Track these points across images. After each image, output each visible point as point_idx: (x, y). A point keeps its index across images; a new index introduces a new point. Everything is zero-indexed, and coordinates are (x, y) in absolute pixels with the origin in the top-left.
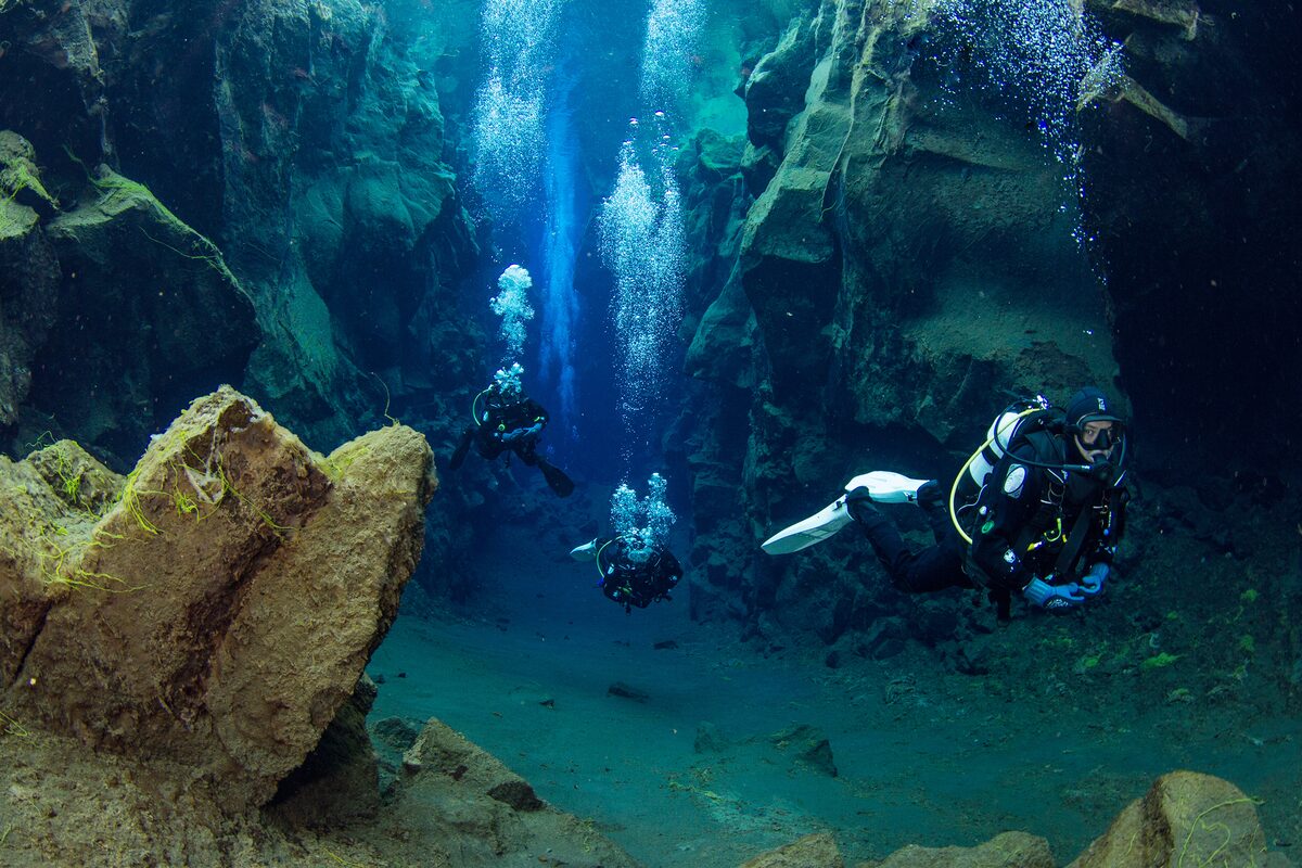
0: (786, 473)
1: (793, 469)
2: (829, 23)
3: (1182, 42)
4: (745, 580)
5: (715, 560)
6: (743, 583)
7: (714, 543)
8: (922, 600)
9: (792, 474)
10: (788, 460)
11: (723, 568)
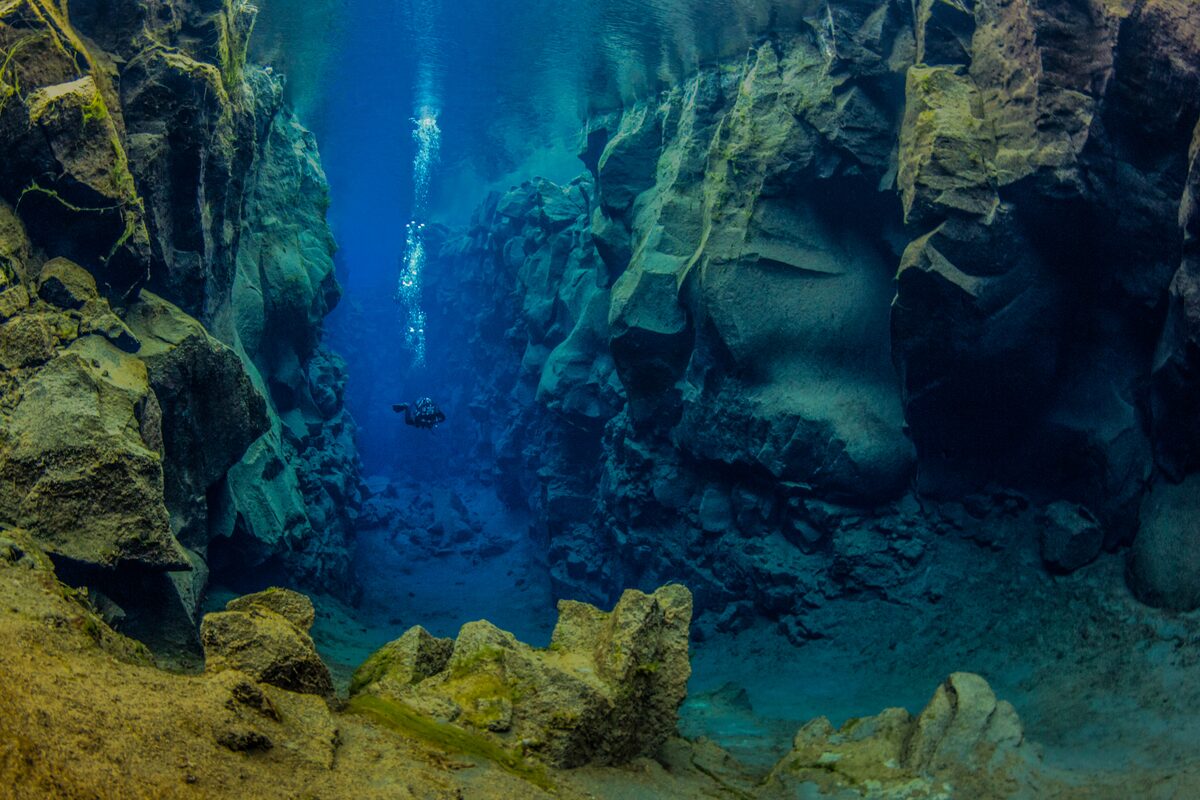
0: (645, 494)
1: (652, 491)
2: (676, 112)
3: (983, 225)
4: (605, 574)
5: (573, 558)
6: (603, 577)
7: (571, 544)
8: (767, 588)
9: (651, 493)
10: (646, 483)
11: (582, 565)
